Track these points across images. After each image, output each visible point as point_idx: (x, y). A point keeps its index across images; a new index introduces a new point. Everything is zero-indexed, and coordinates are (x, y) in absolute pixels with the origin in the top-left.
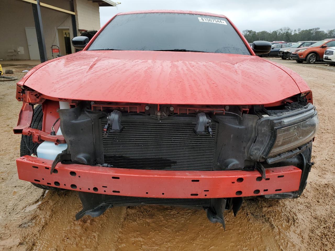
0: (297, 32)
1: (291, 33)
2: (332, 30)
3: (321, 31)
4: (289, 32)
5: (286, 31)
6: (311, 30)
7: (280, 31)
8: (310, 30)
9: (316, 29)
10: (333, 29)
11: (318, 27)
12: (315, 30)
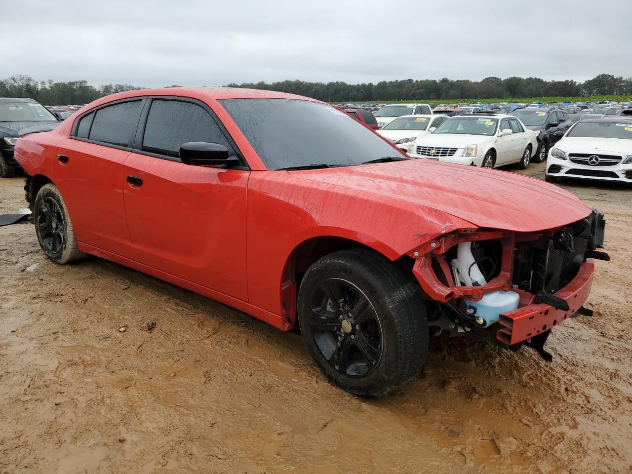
0: (47, 86)
1: (35, 88)
2: (108, 85)
3: (88, 87)
4: (32, 84)
5: (25, 83)
6: (73, 83)
7: (13, 82)
8: (71, 84)
9: (81, 83)
10: (110, 84)
11: (84, 80)
12: (79, 84)
